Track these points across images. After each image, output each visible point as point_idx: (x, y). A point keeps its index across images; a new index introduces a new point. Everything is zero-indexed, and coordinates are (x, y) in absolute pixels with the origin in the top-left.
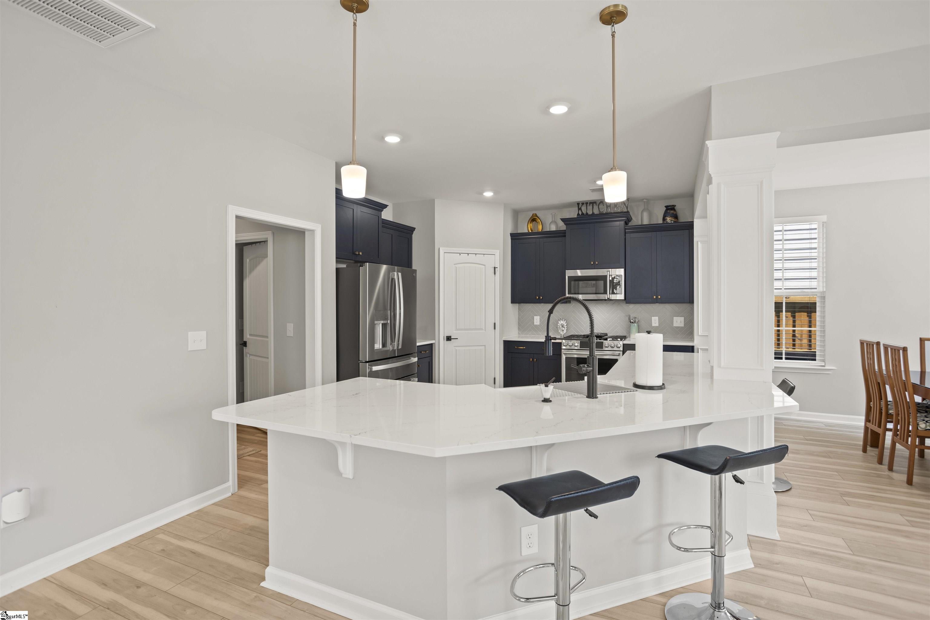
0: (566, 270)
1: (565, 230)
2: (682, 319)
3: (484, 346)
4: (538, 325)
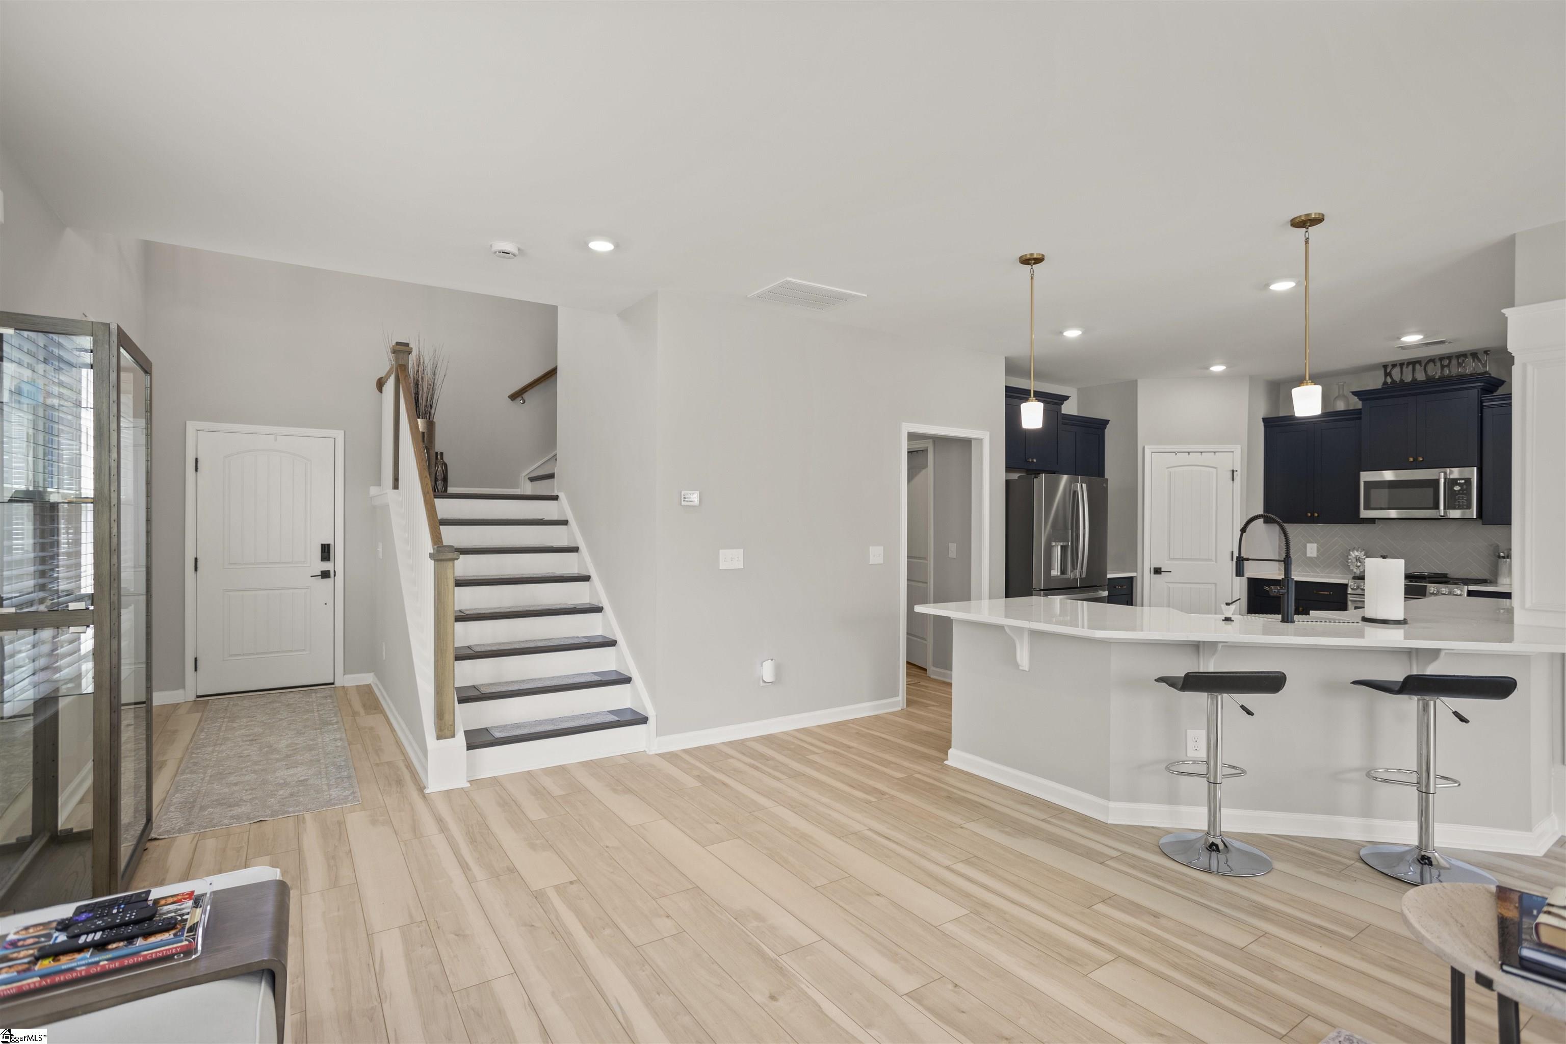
0: (1361, 472)
1: (1360, 409)
3: (1215, 584)
4: (1315, 557)
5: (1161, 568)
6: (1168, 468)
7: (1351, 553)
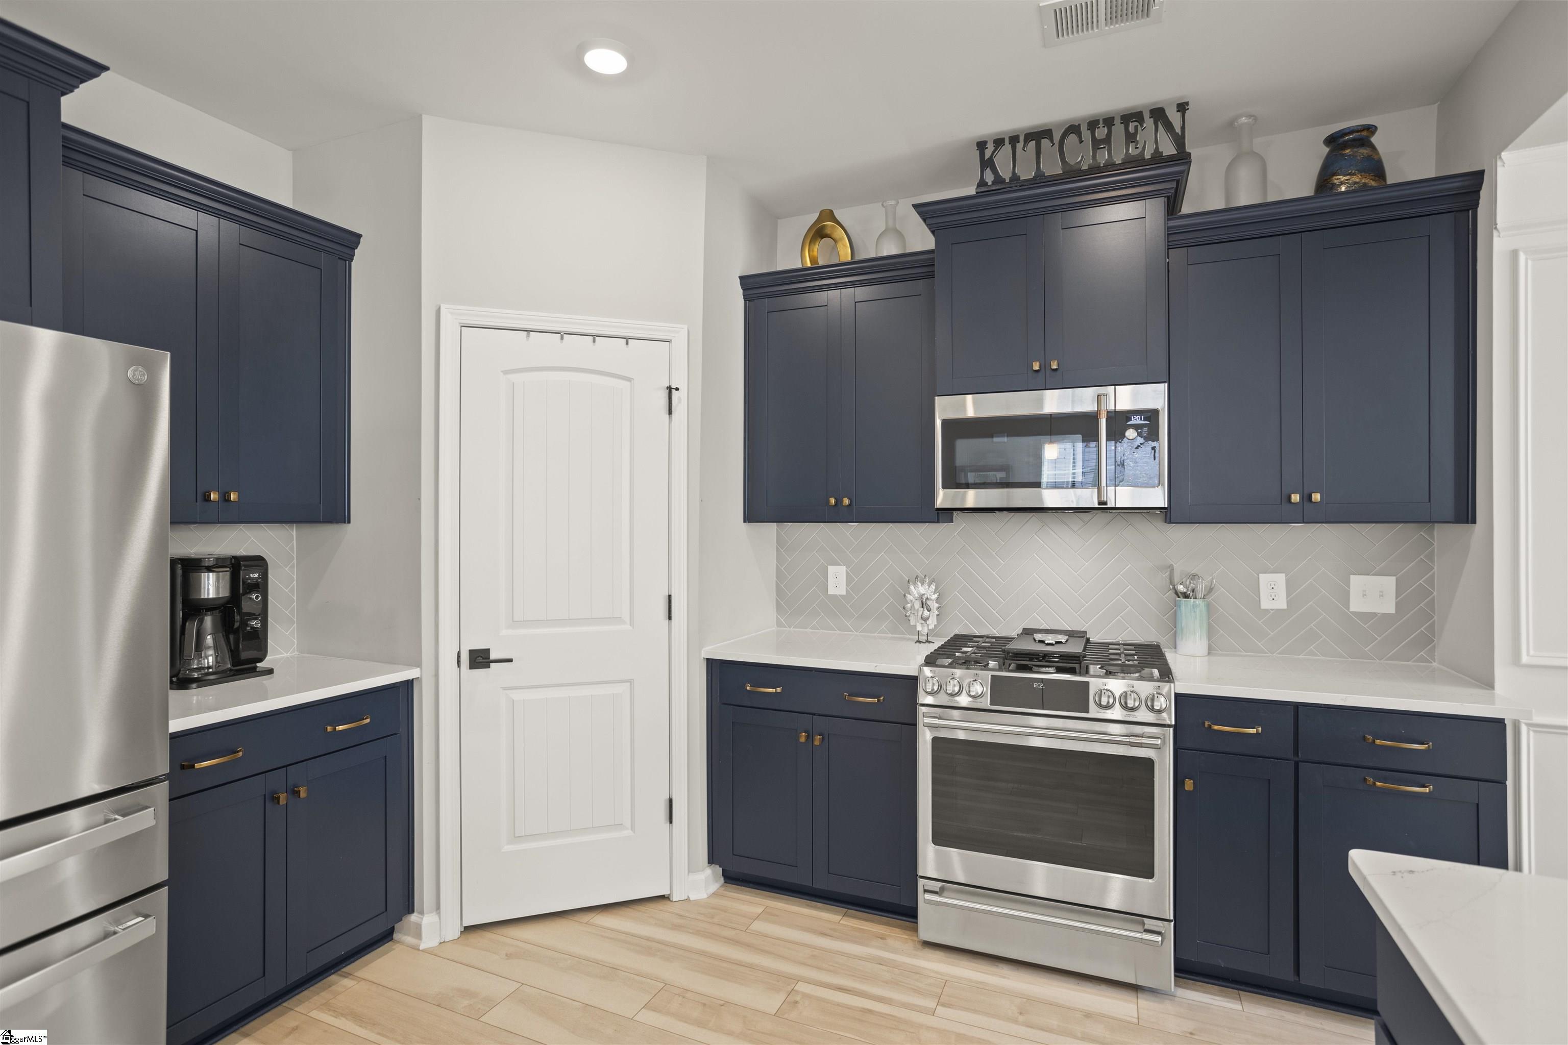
0: (936, 398)
1: (931, 252)
2: (1390, 583)
3: (629, 684)
4: (843, 596)
5: (487, 651)
6: (506, 372)
7: (912, 587)
